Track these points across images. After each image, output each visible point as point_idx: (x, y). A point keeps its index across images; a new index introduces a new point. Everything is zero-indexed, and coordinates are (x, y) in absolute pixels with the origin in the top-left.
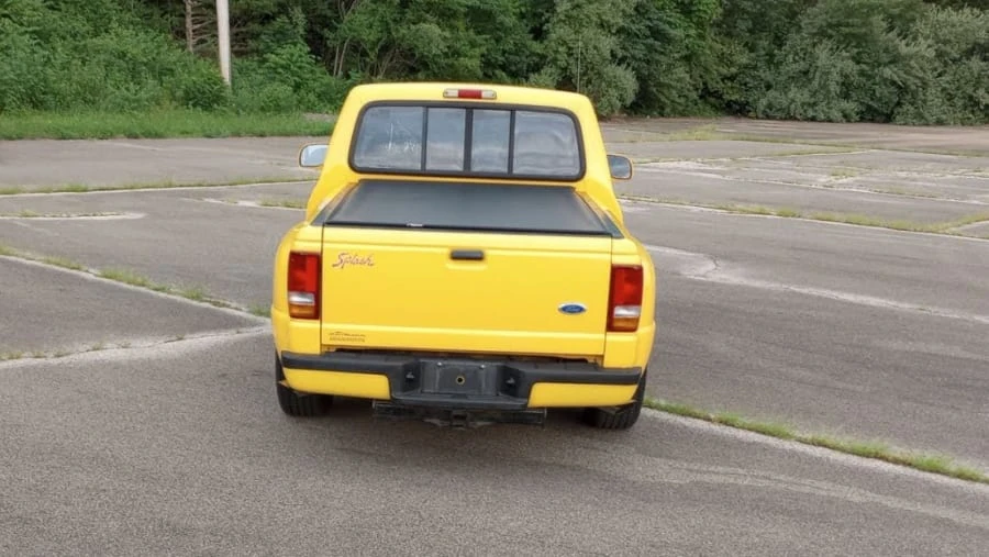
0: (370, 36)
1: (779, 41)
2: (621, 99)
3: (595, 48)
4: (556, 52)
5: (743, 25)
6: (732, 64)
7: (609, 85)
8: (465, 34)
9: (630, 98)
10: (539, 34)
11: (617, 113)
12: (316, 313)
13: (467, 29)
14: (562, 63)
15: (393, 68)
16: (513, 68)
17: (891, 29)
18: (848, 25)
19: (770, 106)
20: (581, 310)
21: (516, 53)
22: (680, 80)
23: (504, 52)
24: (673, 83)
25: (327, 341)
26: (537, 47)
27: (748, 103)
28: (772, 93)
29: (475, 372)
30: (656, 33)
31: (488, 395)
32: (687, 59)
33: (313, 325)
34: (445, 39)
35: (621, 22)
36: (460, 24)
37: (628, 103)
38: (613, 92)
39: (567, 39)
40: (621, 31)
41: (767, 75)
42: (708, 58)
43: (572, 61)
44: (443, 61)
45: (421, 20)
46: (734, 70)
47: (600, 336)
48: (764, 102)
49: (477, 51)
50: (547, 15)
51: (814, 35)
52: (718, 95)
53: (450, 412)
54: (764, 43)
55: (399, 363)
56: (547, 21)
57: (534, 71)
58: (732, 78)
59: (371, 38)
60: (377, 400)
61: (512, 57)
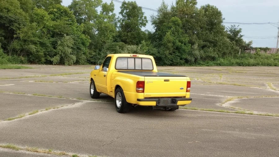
0: (18, 47)
1: (100, 50)
2: (73, 62)
3: (67, 51)
4: (59, 52)
5: (93, 47)
6: (92, 55)
7: (71, 59)
8: (39, 48)
9: (75, 61)
10: (55, 48)
11: (72, 64)
12: (143, 92)
13: (40, 47)
14: (60, 54)
15: (24, 55)
16: (50, 55)
17: (120, 49)
18: (112, 48)
19: (100, 63)
20: (183, 89)
21: (51, 52)
22: (83, 58)
23: (48, 52)
24: (82, 58)
25: (145, 96)
26: (55, 50)
27: (95, 62)
28: (100, 60)
29: (168, 100)
30: (78, 48)
31: (169, 104)
32: (84, 54)
33: (143, 94)
34: (35, 48)
35: (72, 46)
36: (38, 45)
37: (75, 62)
38: (72, 60)
39: (61, 49)
40: (72, 48)
41: (99, 57)
42: (87, 54)
43: (62, 54)
44: (36, 53)
45: (29, 44)
46: (92, 56)
47: (185, 93)
48: (99, 62)
49: (42, 51)
50: (56, 44)
51: (107, 49)
52: (89, 61)
53: (166, 107)
54: (98, 51)
55: (157, 99)
56: (56, 46)
57: (55, 56)
58: (92, 57)
59: (19, 48)
60: (154, 106)
61: (50, 53)
